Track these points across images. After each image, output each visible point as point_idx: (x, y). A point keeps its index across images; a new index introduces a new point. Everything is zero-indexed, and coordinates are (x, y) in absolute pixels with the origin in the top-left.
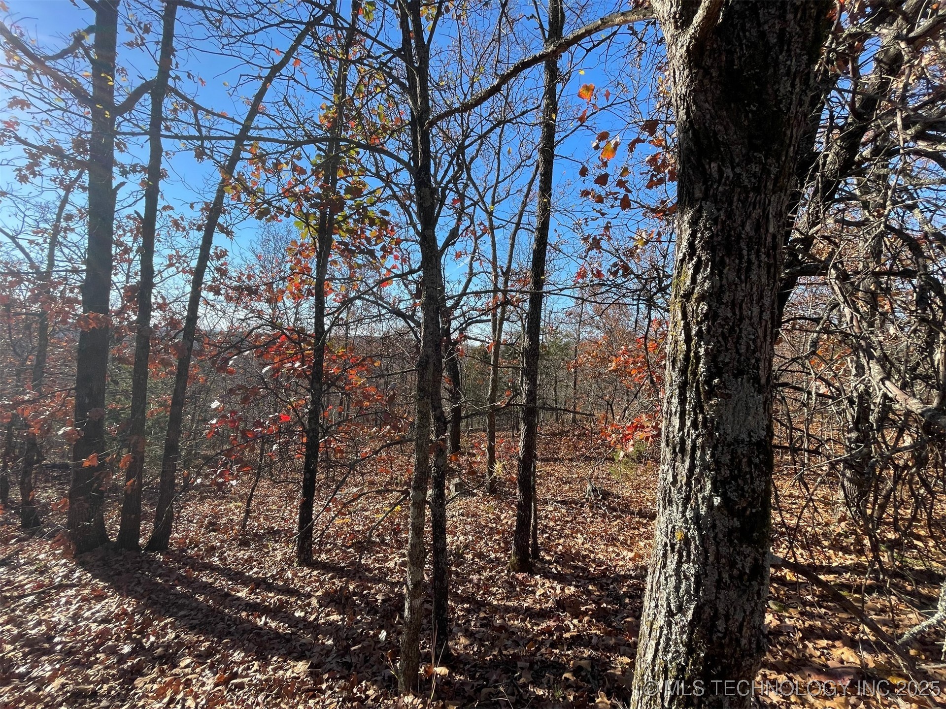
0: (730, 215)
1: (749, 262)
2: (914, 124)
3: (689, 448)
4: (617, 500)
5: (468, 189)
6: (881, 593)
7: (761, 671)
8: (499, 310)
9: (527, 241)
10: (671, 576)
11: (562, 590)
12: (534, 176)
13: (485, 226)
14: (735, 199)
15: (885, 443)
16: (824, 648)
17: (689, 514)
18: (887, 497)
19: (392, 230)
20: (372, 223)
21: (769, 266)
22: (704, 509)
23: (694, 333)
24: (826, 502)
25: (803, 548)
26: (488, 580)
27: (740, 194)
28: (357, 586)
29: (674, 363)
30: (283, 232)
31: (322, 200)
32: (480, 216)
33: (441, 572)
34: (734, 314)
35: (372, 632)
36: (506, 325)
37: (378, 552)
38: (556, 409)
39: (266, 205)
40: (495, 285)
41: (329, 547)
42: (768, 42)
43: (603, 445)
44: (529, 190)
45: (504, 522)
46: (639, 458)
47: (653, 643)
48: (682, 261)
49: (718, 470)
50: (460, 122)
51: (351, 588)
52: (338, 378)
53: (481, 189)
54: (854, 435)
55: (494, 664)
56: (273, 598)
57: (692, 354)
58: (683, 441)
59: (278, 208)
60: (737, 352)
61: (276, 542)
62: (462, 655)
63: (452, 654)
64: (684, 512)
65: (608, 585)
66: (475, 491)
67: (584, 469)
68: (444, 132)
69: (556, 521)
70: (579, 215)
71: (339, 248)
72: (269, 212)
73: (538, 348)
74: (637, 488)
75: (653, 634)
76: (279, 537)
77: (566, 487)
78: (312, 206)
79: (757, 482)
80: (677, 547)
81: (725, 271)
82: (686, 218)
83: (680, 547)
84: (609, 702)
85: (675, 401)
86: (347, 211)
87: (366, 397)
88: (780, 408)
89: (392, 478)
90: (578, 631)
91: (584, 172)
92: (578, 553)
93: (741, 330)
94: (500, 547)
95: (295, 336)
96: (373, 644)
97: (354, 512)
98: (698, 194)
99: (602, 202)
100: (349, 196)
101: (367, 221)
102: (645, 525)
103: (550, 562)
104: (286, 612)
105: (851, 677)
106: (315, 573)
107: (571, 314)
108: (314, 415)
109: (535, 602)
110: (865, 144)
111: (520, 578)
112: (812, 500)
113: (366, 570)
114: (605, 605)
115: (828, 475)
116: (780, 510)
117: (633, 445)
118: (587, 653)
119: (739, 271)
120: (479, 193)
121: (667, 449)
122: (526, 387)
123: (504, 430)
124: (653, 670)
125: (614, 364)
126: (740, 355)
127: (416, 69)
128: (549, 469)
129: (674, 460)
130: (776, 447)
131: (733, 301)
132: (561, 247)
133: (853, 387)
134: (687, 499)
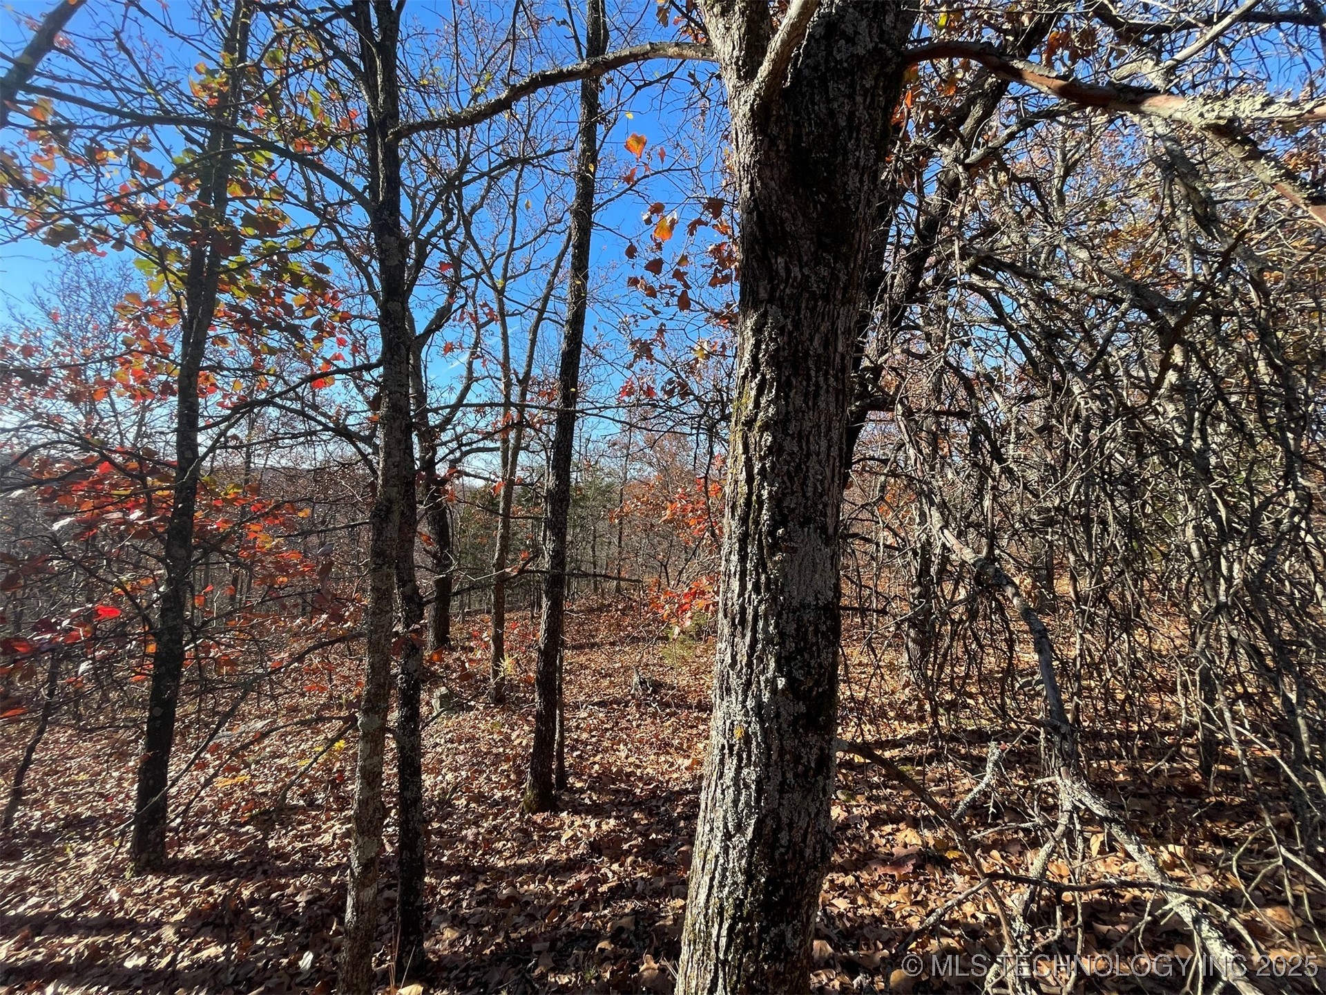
0: (797, 325)
1: (817, 385)
2: (969, 255)
3: (750, 618)
4: (670, 692)
5: (467, 252)
6: (940, 761)
7: (828, 877)
8: (512, 435)
9: (554, 339)
10: (728, 787)
11: (598, 826)
12: (566, 247)
13: (491, 309)
14: (803, 305)
15: (944, 597)
16: (890, 834)
17: (750, 703)
18: (945, 656)
19: (334, 298)
20: (297, 281)
21: (838, 392)
22: (768, 695)
23: (756, 471)
24: (892, 667)
25: (871, 723)
26: (490, 832)
27: (808, 300)
28: (258, 889)
29: (733, 508)
30: (111, 276)
31: (194, 228)
32: (486, 294)
33: (412, 836)
34: (801, 448)
35: (285, 961)
36: (523, 457)
37: (301, 823)
38: (595, 575)
39: (67, 221)
40: (507, 396)
41: (201, 830)
42: (837, 123)
43: (654, 620)
44: (558, 266)
45: (516, 743)
46: (698, 634)
47: (707, 879)
48: (744, 377)
49: (782, 644)
50: (455, 149)
51: (246, 894)
52: (225, 538)
53: (487, 256)
54: (917, 590)
55: (497, 958)
56: (73, 946)
57: (754, 498)
58: (743, 610)
59: (96, 230)
60: (804, 495)
61: (85, 839)
62: (446, 956)
63: (430, 960)
64: (744, 701)
65: (658, 807)
66: (472, 703)
67: (631, 656)
68: (428, 160)
69: (591, 731)
70: (625, 309)
71: (230, 317)
72: (76, 235)
73: (568, 490)
74: (695, 674)
75: (707, 866)
76: (93, 830)
77: (606, 682)
78: (172, 236)
79: (824, 655)
80: (736, 748)
81: (792, 394)
82: (750, 323)
83: (740, 748)
84: (656, 966)
85: (734, 558)
86: (246, 255)
87: (282, 568)
88: (850, 563)
89: (331, 697)
90: (619, 879)
91: (631, 252)
92: (620, 771)
93: (807, 468)
94: (510, 781)
95: (134, 464)
96: (287, 980)
97: (257, 763)
98: (763, 294)
99: (655, 297)
100: (251, 231)
101: (287, 277)
102: (705, 721)
103: (582, 791)
104: (103, 965)
105: (914, 861)
106: (172, 881)
107: (615, 444)
108: (173, 603)
109: (560, 851)
110: (928, 270)
111: (539, 821)
112: (879, 667)
113: (277, 858)
114: (654, 836)
115: (895, 636)
116: (848, 681)
117: (691, 618)
118: (630, 906)
119: (806, 395)
120: (484, 261)
121: (725, 622)
122: (550, 546)
123: (519, 609)
124: (706, 915)
125: (668, 512)
126: (807, 499)
127: (377, 45)
128: (582, 659)
129: (733, 635)
130: (846, 608)
131: (800, 433)
132: (603, 352)
133: (916, 535)
134: (748, 684)
